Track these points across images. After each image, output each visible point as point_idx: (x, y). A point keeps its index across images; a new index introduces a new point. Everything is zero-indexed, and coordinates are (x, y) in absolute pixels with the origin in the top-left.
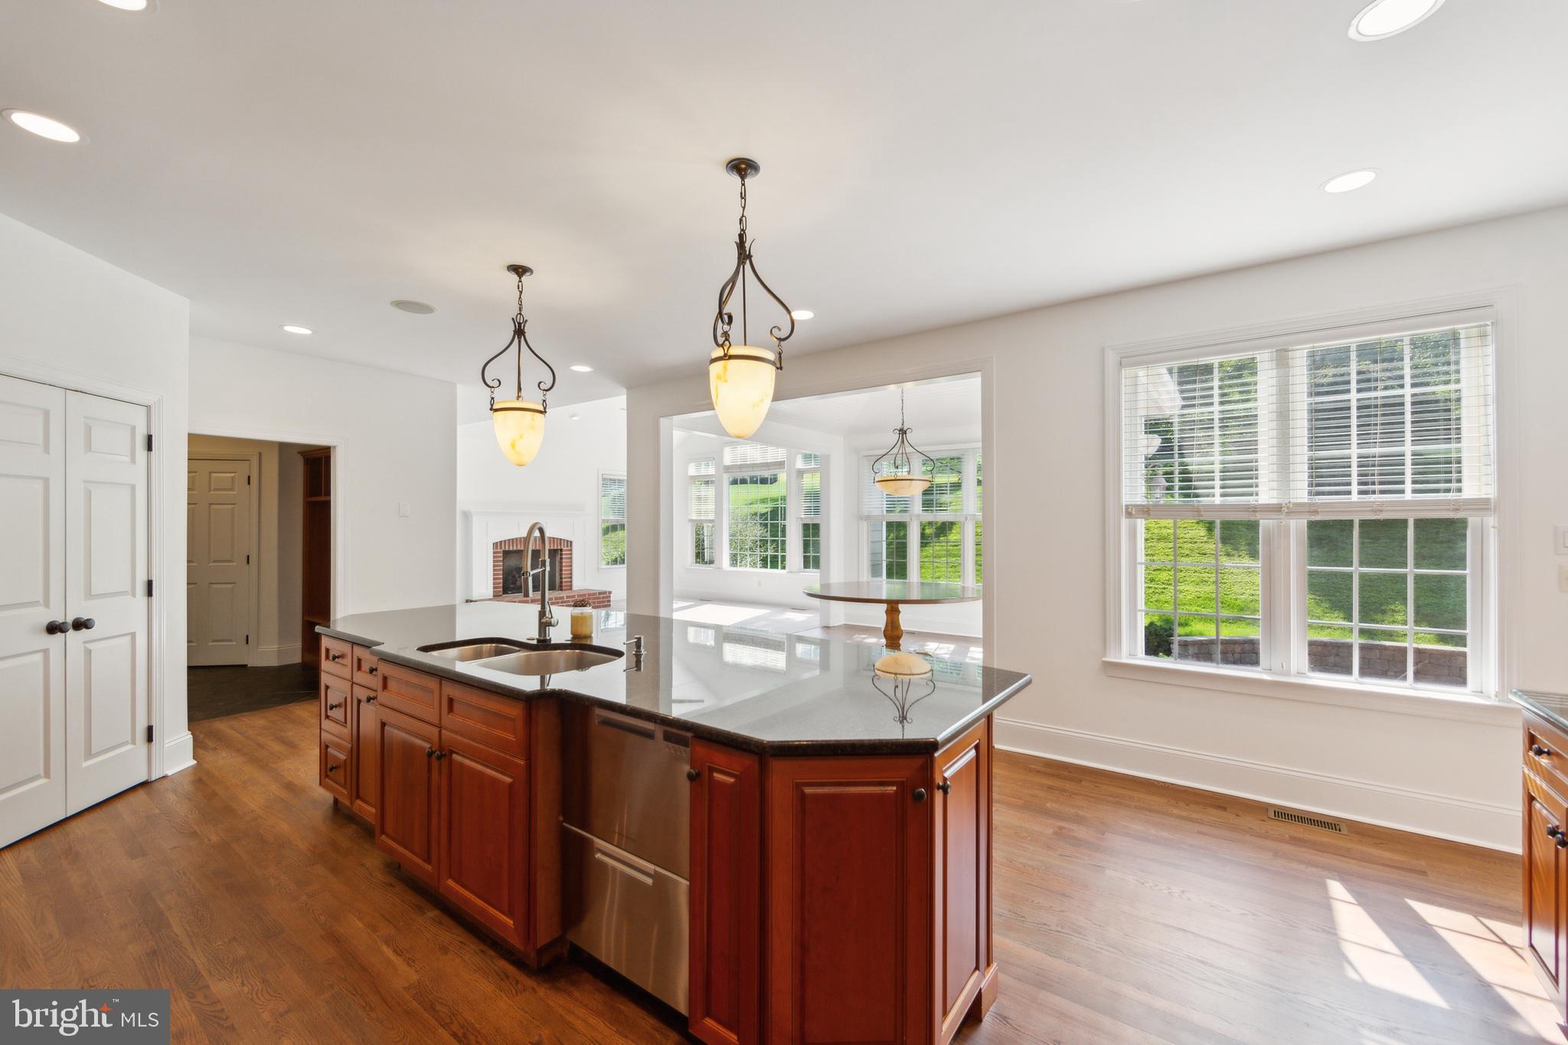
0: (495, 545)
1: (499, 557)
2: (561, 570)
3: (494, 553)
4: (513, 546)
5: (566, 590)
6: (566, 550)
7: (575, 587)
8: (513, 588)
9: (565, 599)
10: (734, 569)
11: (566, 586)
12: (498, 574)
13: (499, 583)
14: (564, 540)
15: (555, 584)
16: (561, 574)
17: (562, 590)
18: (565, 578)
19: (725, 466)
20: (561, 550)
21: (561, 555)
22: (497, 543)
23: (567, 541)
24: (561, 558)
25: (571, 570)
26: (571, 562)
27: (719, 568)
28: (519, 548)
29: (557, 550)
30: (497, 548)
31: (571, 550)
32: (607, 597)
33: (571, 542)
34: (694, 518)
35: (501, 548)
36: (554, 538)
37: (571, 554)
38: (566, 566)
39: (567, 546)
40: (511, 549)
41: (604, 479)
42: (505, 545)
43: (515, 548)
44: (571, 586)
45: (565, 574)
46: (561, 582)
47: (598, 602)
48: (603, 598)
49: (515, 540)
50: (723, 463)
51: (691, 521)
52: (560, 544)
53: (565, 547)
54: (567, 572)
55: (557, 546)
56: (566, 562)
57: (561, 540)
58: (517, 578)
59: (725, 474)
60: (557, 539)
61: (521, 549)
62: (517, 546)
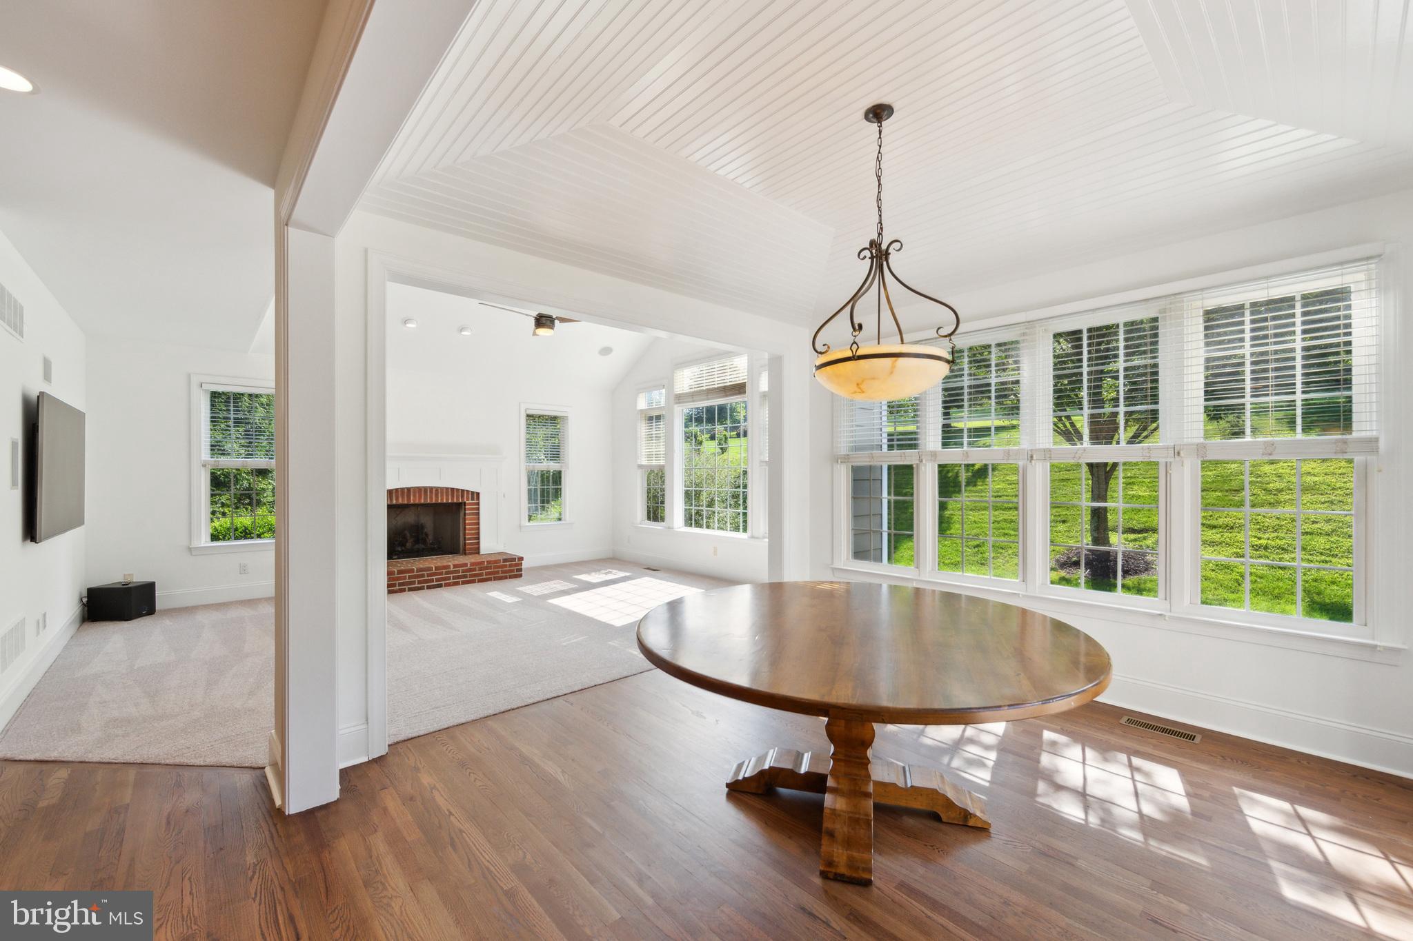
2: (464, 529)
5: (471, 554)
6: (470, 504)
7: (482, 552)
8: (402, 552)
9: (452, 569)
10: (688, 529)
11: (471, 549)
14: (468, 491)
17: (465, 554)
18: (470, 539)
19: (676, 395)
20: (465, 503)
21: (464, 509)
23: (473, 493)
24: (465, 514)
25: (478, 529)
26: (478, 519)
27: (669, 528)
28: (400, 501)
29: (461, 503)
31: (478, 504)
32: (516, 565)
33: (478, 494)
36: (452, 489)
37: (478, 509)
38: (471, 524)
39: (473, 499)
41: (528, 416)
43: (397, 502)
44: (478, 548)
45: (470, 534)
46: (465, 544)
47: (503, 572)
48: (511, 565)
49: (394, 491)
50: (675, 390)
51: (641, 466)
52: (463, 497)
53: (468, 500)
54: (473, 532)
55: (458, 498)
56: (471, 519)
57: (463, 491)
58: (408, 538)
59: (676, 406)
60: (458, 490)
61: (404, 503)
62: (397, 498)
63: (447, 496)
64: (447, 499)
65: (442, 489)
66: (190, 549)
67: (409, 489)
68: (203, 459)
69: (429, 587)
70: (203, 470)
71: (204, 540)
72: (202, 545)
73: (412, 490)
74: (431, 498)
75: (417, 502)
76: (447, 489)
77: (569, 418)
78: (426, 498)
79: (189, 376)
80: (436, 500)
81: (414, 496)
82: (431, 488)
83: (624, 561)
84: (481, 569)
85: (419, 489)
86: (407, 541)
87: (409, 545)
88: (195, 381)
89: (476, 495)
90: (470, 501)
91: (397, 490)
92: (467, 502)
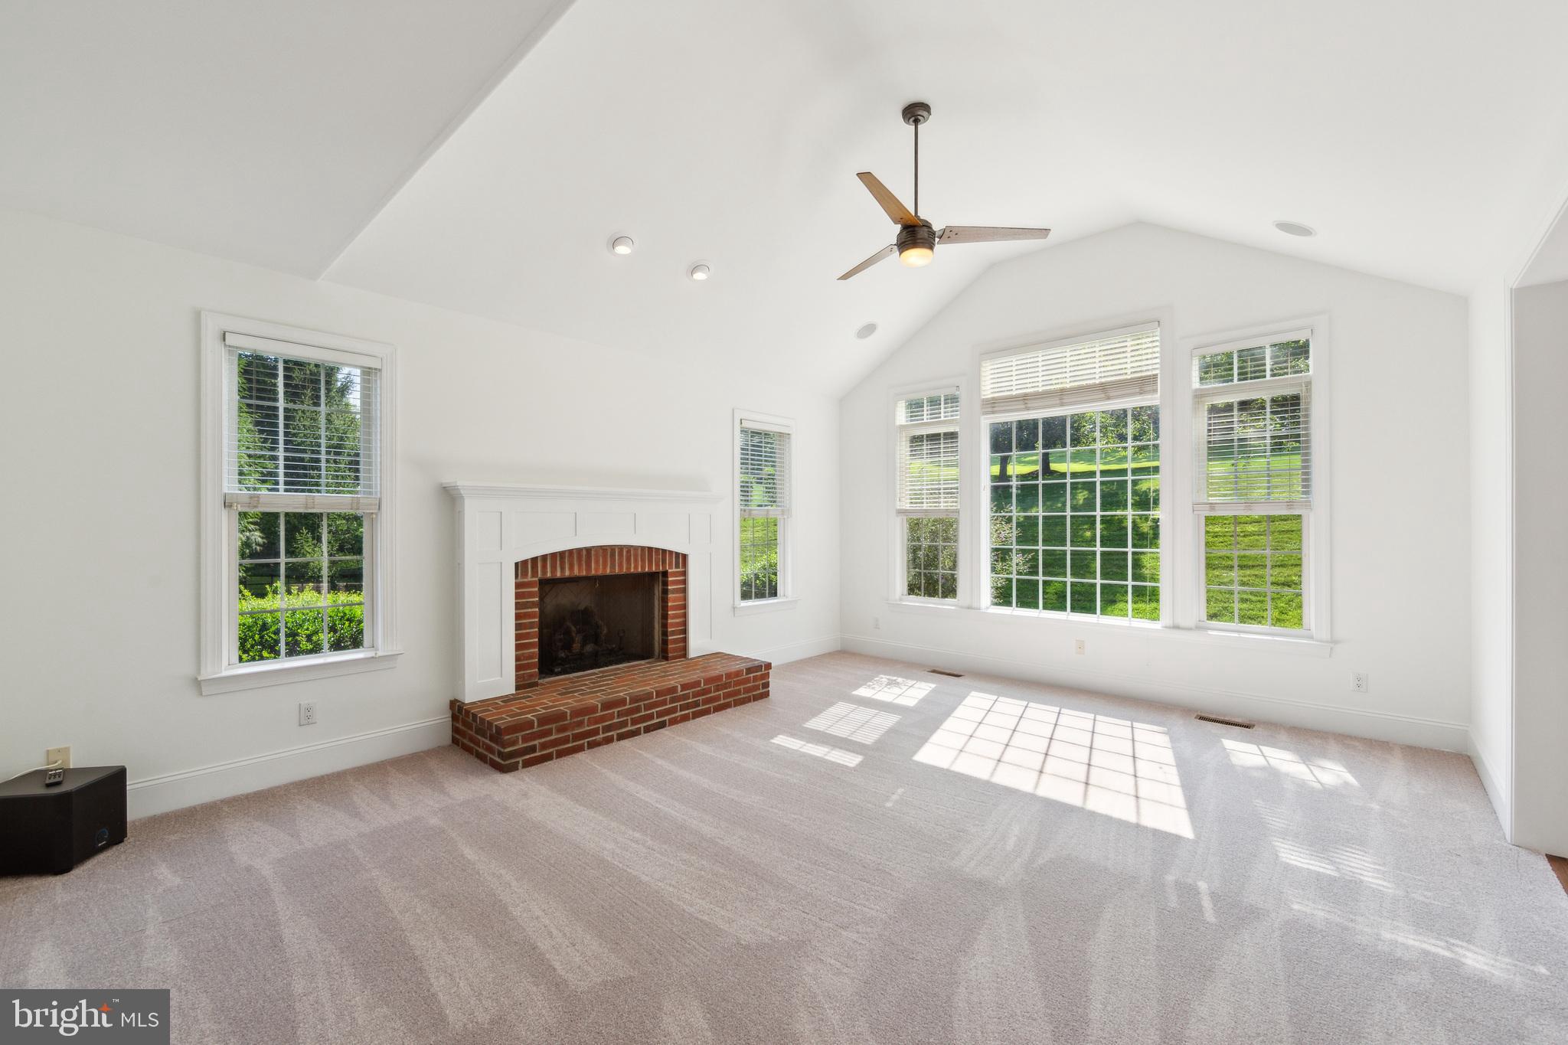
0: (521, 567)
1: (531, 595)
2: (665, 617)
3: (518, 586)
4: (563, 569)
6: (675, 574)
7: (693, 652)
11: (675, 650)
12: (527, 636)
13: (531, 657)
14: (671, 552)
15: (652, 645)
16: (665, 626)
17: (666, 658)
18: (673, 633)
20: (667, 573)
21: (665, 583)
22: (525, 562)
23: (677, 554)
24: (665, 592)
25: (685, 616)
26: (685, 599)
27: (964, 607)
28: (576, 572)
29: (661, 573)
30: (525, 574)
31: (685, 574)
32: (762, 677)
33: (685, 556)
34: (908, 506)
35: (534, 574)
36: (650, 549)
37: (685, 582)
38: (675, 608)
39: (677, 566)
40: (559, 574)
41: (744, 432)
42: (544, 567)
43: (567, 573)
44: (685, 649)
45: (673, 625)
46: (665, 642)
47: (744, 690)
48: (755, 679)
49: (567, 554)
50: (983, 393)
51: (900, 512)
52: (663, 562)
53: (671, 567)
54: (678, 620)
55: (657, 565)
56: (674, 600)
57: (664, 551)
58: (574, 635)
59: (983, 417)
60: (657, 550)
61: (581, 574)
62: (571, 568)
64: (643, 567)
65: (636, 548)
66: (197, 684)
67: (588, 550)
68: (226, 490)
69: (648, 730)
70: (225, 513)
71: (227, 662)
72: (225, 673)
73: (593, 552)
74: (621, 565)
76: (643, 548)
77: (793, 437)
79: (197, 316)
80: (627, 569)
83: (860, 655)
85: (603, 549)
88: (211, 327)
89: (682, 559)
90: (674, 570)
91: (571, 552)
92: (670, 571)
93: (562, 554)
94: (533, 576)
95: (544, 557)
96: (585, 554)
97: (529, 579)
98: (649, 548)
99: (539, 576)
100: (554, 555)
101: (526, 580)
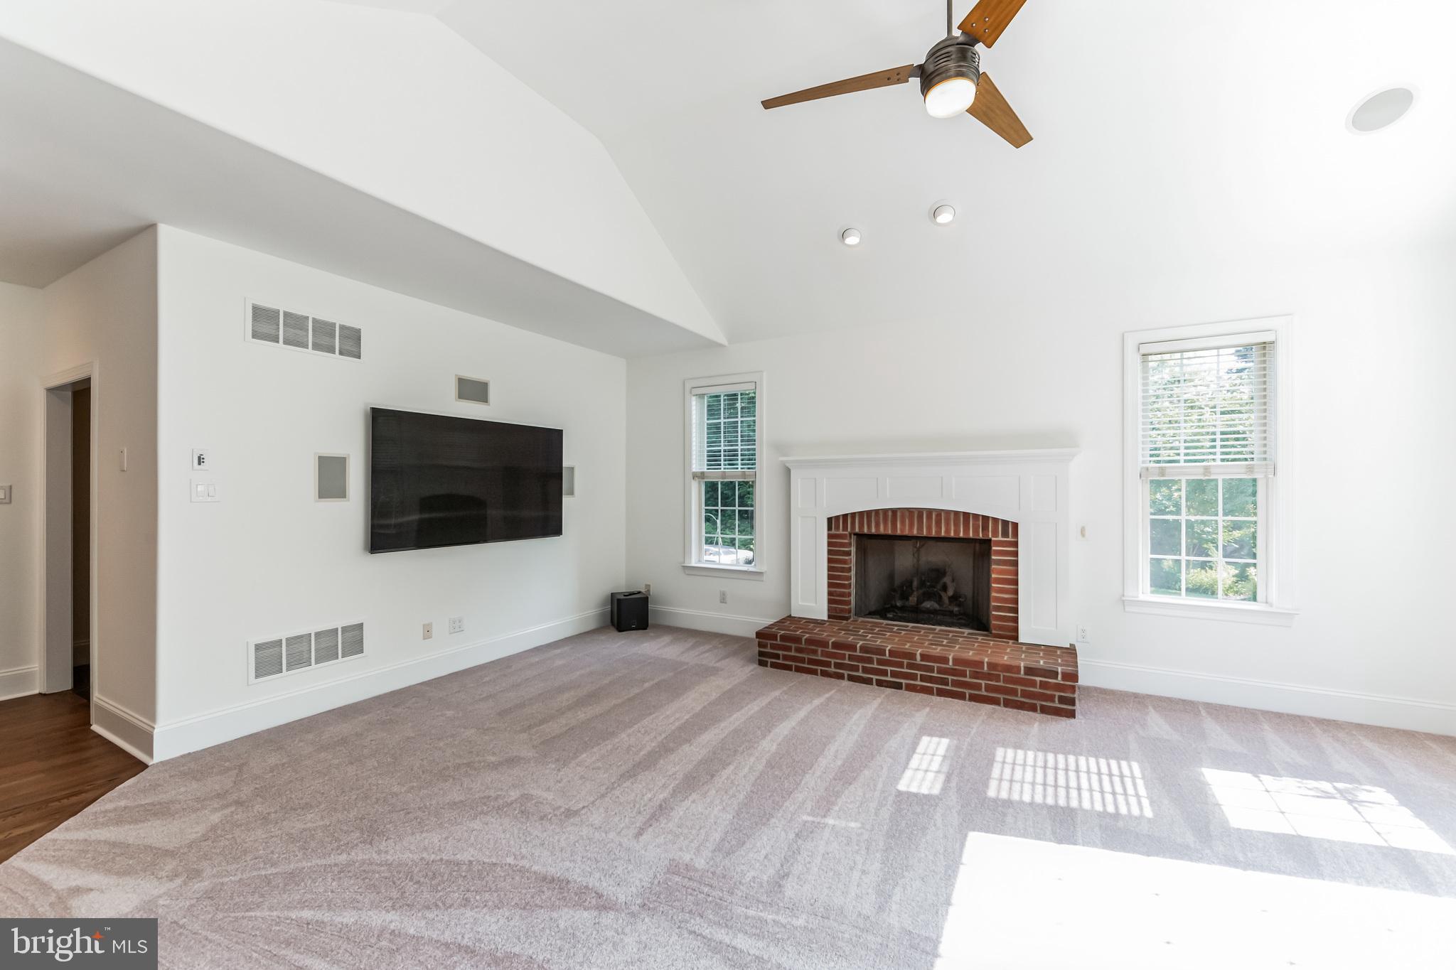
0: (834, 521)
1: (842, 545)
3: (830, 536)
5: (1000, 637)
6: (1001, 544)
7: (1026, 638)
8: (903, 609)
12: (839, 578)
13: (842, 595)
14: (995, 520)
20: (990, 541)
22: (837, 518)
23: (1005, 523)
25: (1015, 593)
26: (1016, 573)
28: (882, 531)
29: (983, 539)
30: (836, 527)
31: (1016, 544)
32: (1060, 687)
33: (1015, 526)
35: (845, 528)
37: (1016, 554)
38: (1001, 581)
39: (1005, 535)
42: (855, 523)
44: (1015, 630)
49: (873, 514)
52: (985, 528)
53: (995, 534)
55: (976, 531)
56: (1001, 572)
57: (986, 518)
60: (976, 516)
61: (886, 533)
62: (877, 525)
63: (957, 525)
64: (957, 531)
65: (948, 513)
66: (683, 568)
70: (693, 482)
71: (696, 560)
72: (692, 565)
73: (899, 514)
74: (929, 528)
75: (906, 532)
76: (956, 513)
78: (920, 528)
79: (684, 383)
81: (903, 523)
82: (930, 511)
84: (976, 675)
85: (910, 511)
86: (911, 594)
87: (913, 600)
89: (1011, 529)
90: (1000, 538)
91: (877, 511)
92: (993, 539)
93: (869, 513)
94: (843, 530)
95: (853, 514)
96: (893, 514)
97: (841, 532)
98: (965, 514)
99: (849, 530)
100: (861, 513)
101: (838, 533)
